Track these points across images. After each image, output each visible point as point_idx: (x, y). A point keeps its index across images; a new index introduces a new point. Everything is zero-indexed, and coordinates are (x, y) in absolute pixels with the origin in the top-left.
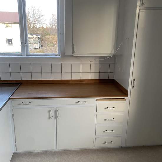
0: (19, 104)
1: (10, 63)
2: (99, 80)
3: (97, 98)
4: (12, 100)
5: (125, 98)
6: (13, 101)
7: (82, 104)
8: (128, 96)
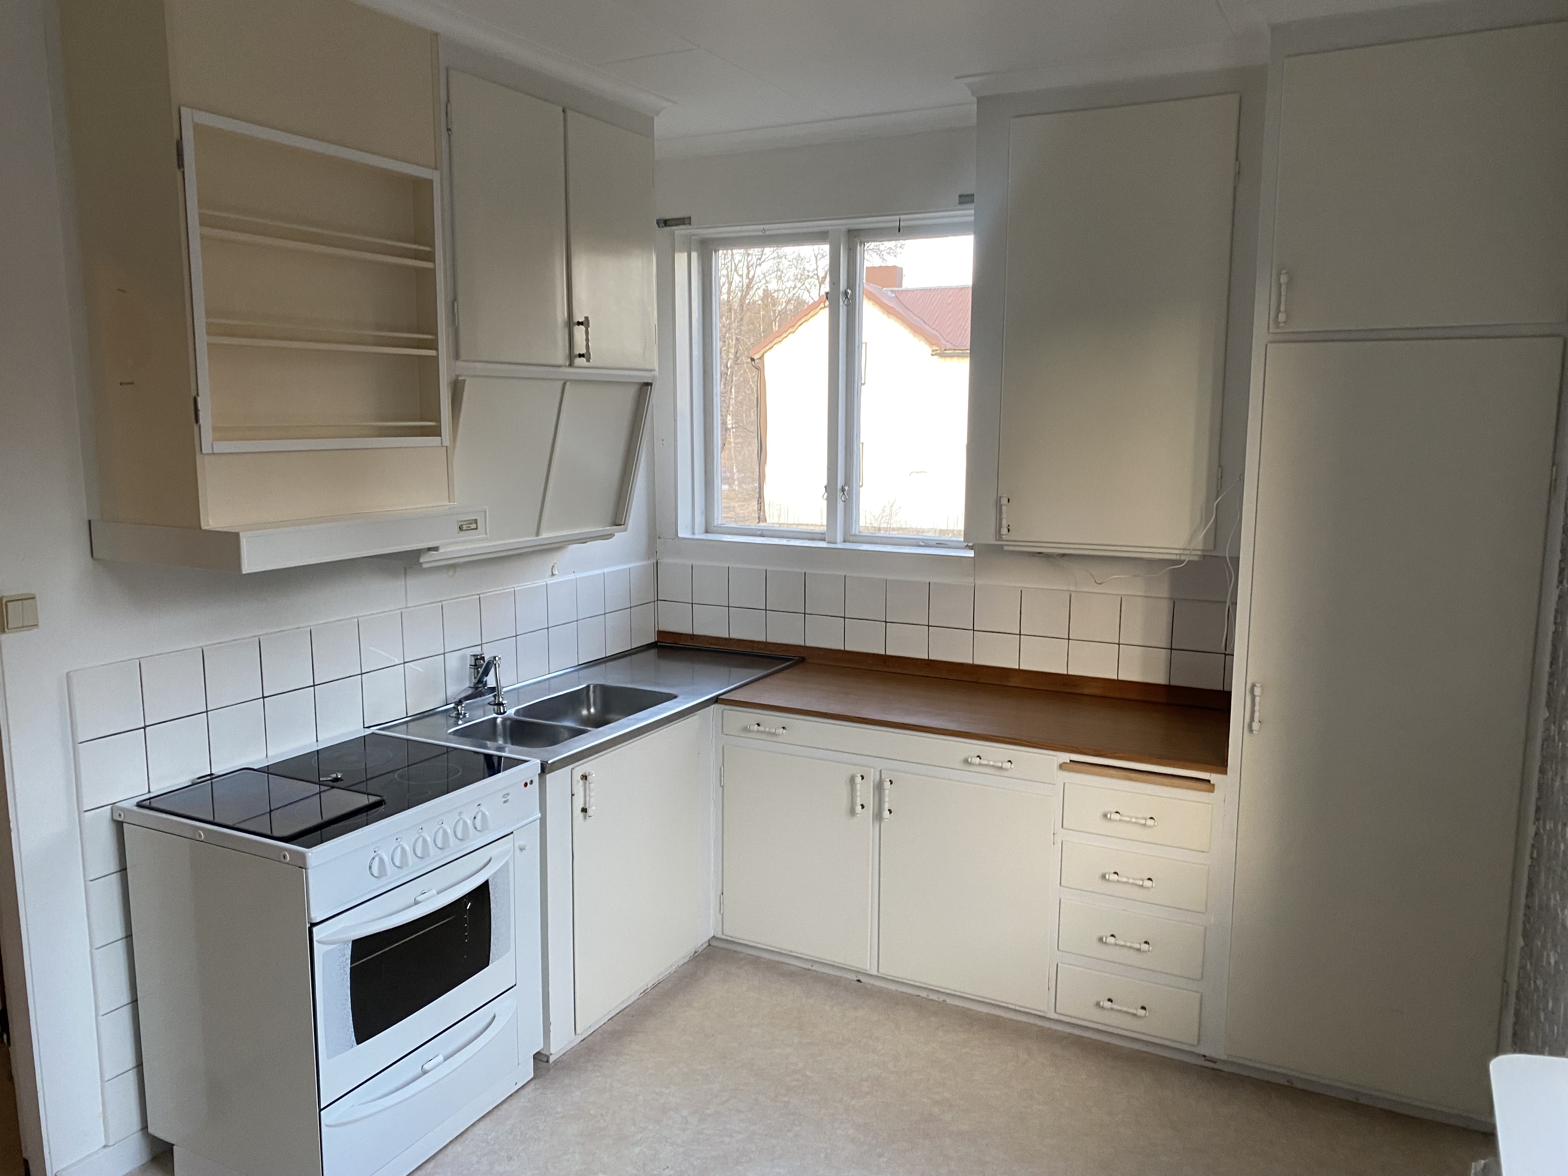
0: (746, 729)
1: (769, 569)
2: (1168, 689)
3: (1066, 757)
4: (723, 707)
5: (1214, 777)
6: (725, 712)
7: (992, 771)
8: (1225, 772)
